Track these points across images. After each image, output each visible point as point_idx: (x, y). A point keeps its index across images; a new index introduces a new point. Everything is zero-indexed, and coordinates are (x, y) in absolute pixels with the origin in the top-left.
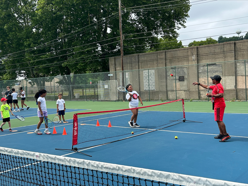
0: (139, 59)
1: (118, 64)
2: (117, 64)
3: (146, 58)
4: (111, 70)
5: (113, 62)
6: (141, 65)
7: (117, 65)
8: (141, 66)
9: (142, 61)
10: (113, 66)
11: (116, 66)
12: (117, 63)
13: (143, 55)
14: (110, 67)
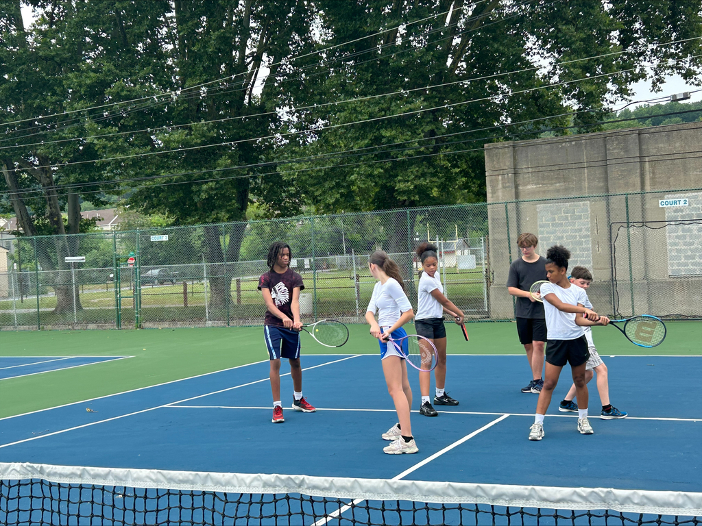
0: (644, 147)
1: (530, 170)
2: (525, 170)
3: (678, 145)
4: (494, 192)
5: (507, 163)
6: (653, 173)
7: (527, 176)
8: (652, 179)
9: (661, 158)
10: (502, 179)
11: (521, 178)
12: (523, 165)
13: (664, 134)
14: (491, 181)
